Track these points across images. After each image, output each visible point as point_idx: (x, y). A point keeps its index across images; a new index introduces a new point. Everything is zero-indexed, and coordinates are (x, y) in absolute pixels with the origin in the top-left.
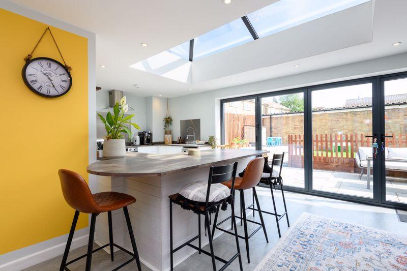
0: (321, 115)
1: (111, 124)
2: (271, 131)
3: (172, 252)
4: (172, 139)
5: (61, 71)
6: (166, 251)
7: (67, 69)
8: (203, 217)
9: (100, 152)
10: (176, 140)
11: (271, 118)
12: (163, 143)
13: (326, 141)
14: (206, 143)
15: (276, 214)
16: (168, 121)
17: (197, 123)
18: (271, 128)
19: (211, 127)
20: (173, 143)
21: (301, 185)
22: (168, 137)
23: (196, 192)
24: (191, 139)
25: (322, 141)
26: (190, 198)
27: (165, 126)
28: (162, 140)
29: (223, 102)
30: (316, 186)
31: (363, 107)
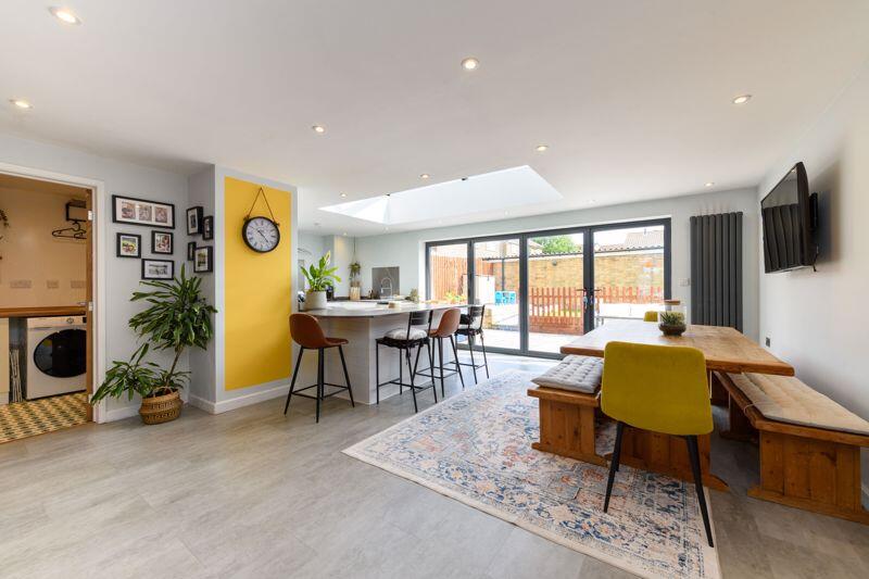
0: (571, 260)
1: (314, 277)
2: (503, 283)
3: (378, 386)
4: (361, 291)
5: (271, 227)
6: (373, 386)
7: (275, 225)
8: (404, 351)
9: (301, 303)
10: (366, 294)
11: (503, 264)
12: (348, 299)
13: (570, 297)
14: (407, 299)
15: (473, 366)
16: (355, 269)
17: (394, 271)
18: (503, 278)
19: (413, 277)
20: (362, 298)
21: (517, 346)
22: (355, 291)
23: (399, 333)
24: (387, 293)
25: (565, 297)
26: (394, 337)
27: (351, 275)
28: (346, 295)
29: (428, 245)
30: (532, 347)
31: (622, 250)
